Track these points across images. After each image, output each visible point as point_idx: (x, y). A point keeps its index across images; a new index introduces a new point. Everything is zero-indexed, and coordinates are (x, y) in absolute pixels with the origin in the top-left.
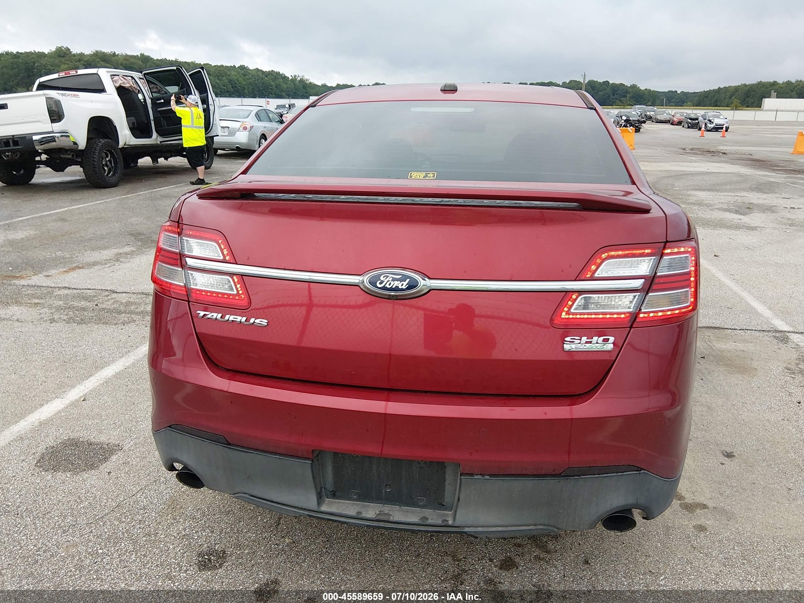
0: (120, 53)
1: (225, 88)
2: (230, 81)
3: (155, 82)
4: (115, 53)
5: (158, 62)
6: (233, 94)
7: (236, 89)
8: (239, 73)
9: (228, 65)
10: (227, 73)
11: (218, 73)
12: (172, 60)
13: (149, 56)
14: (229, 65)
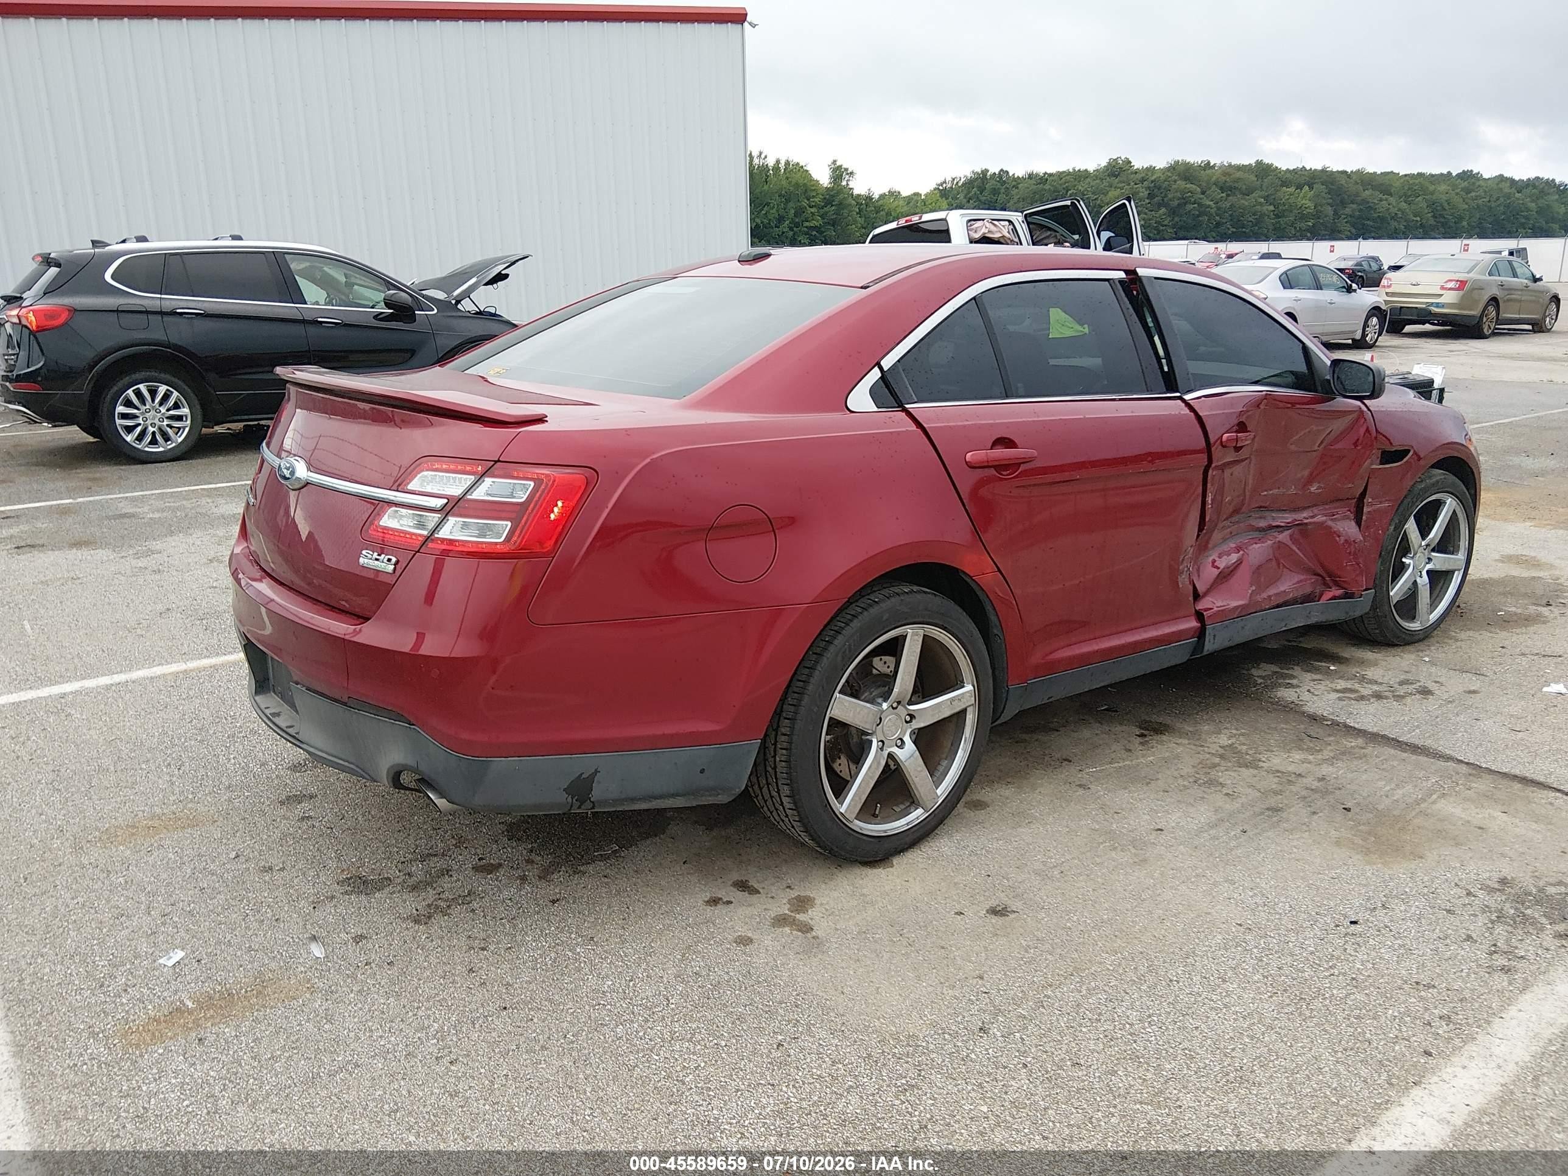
0: (1218, 162)
1: (1418, 219)
2: (1432, 205)
3: (1053, 227)
4: (1209, 162)
5: (1288, 175)
6: (1432, 230)
7: (1443, 220)
8: (1454, 187)
9: (1436, 171)
10: (1427, 188)
11: (1409, 189)
12: (1315, 170)
13: (1272, 165)
14: (1438, 172)
